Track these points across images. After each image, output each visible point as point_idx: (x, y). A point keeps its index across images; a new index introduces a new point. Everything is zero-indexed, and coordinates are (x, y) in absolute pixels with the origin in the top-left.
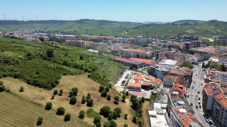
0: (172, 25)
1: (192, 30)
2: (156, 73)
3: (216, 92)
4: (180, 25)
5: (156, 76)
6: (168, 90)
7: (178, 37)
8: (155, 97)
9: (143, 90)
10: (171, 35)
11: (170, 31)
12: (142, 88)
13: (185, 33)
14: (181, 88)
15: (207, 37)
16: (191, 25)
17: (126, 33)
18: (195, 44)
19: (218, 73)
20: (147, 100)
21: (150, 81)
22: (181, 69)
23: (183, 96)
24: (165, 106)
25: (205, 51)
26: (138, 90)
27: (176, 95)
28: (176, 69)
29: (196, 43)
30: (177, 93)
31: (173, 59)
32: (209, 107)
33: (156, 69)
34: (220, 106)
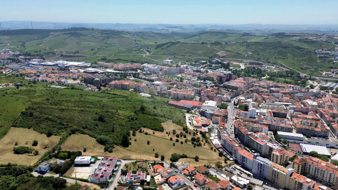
0: (201, 44)
1: (223, 52)
2: (206, 115)
3: (240, 125)
4: (210, 44)
5: (206, 117)
6: (215, 126)
7: (210, 62)
8: (210, 130)
9: (203, 127)
10: (202, 59)
11: (200, 52)
12: (202, 126)
13: (216, 56)
14: (224, 125)
15: (238, 61)
16: (222, 45)
17: (148, 54)
18: (227, 76)
19: (242, 112)
20: (207, 132)
21: (205, 121)
22: (220, 110)
23: (225, 129)
24: (216, 134)
25: (236, 86)
26: (200, 127)
27: (222, 129)
28: (217, 110)
29: (229, 75)
30: (222, 128)
31: (213, 100)
32: (236, 133)
33: (206, 111)
34: (241, 132)
